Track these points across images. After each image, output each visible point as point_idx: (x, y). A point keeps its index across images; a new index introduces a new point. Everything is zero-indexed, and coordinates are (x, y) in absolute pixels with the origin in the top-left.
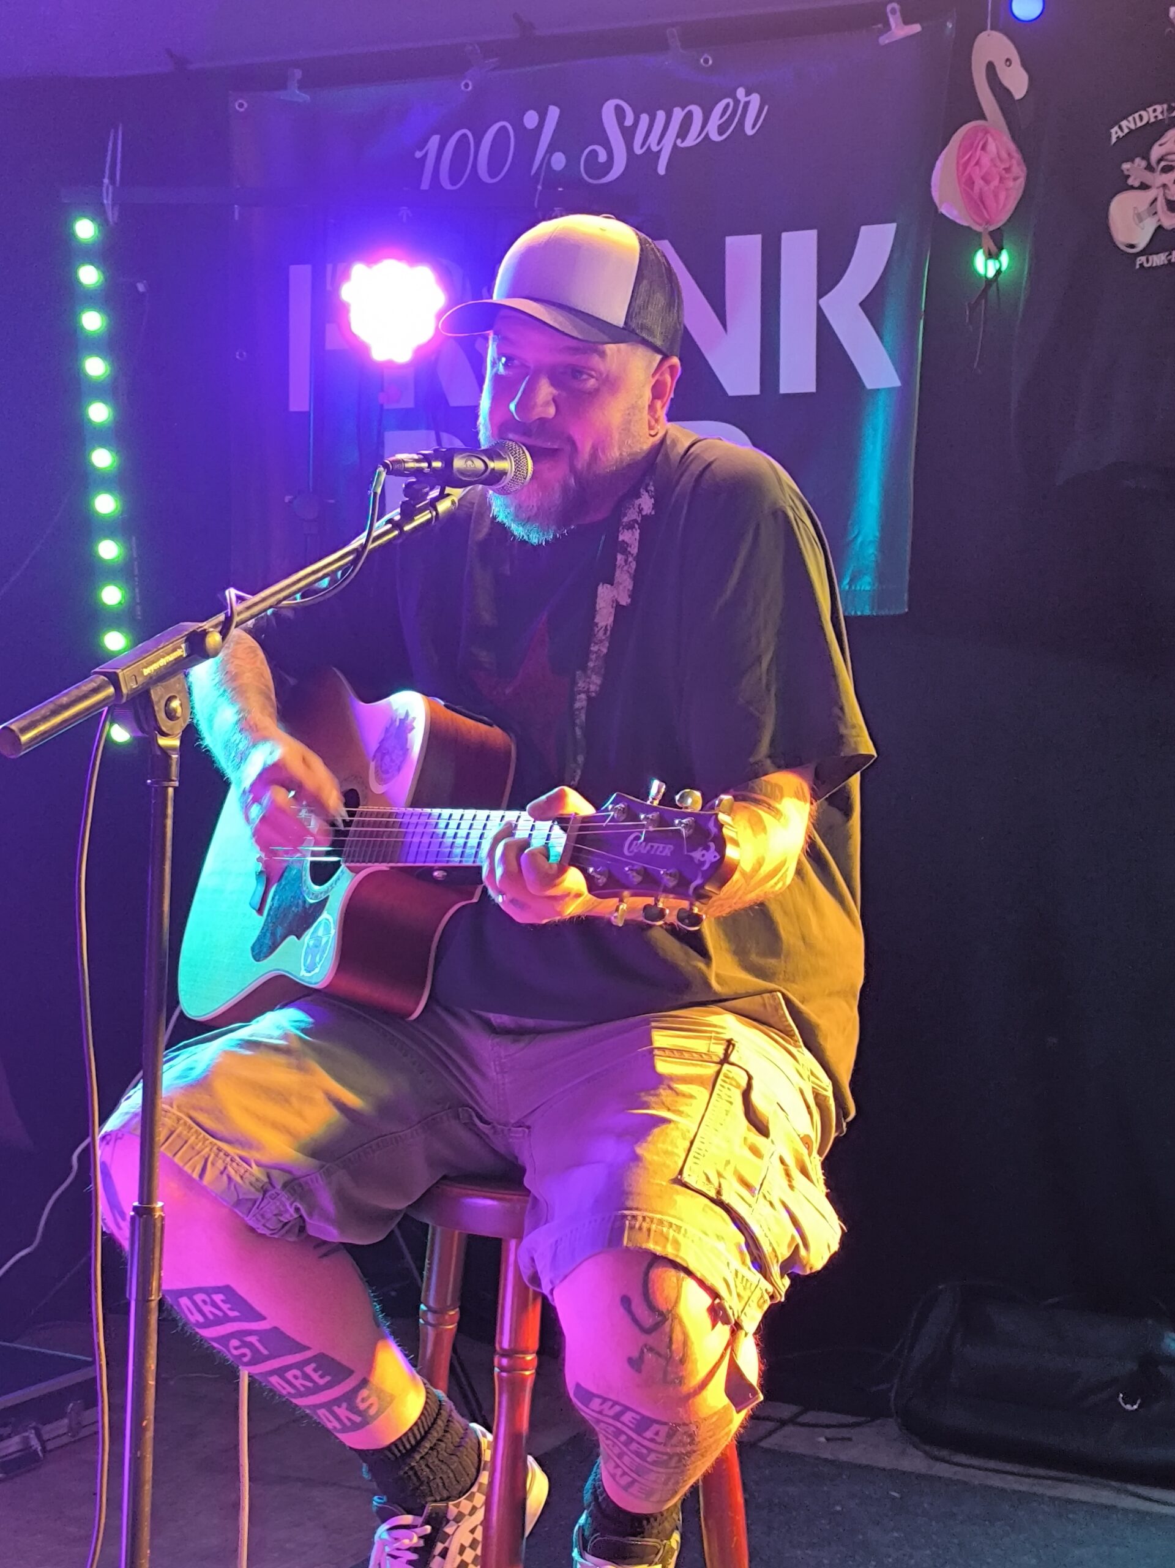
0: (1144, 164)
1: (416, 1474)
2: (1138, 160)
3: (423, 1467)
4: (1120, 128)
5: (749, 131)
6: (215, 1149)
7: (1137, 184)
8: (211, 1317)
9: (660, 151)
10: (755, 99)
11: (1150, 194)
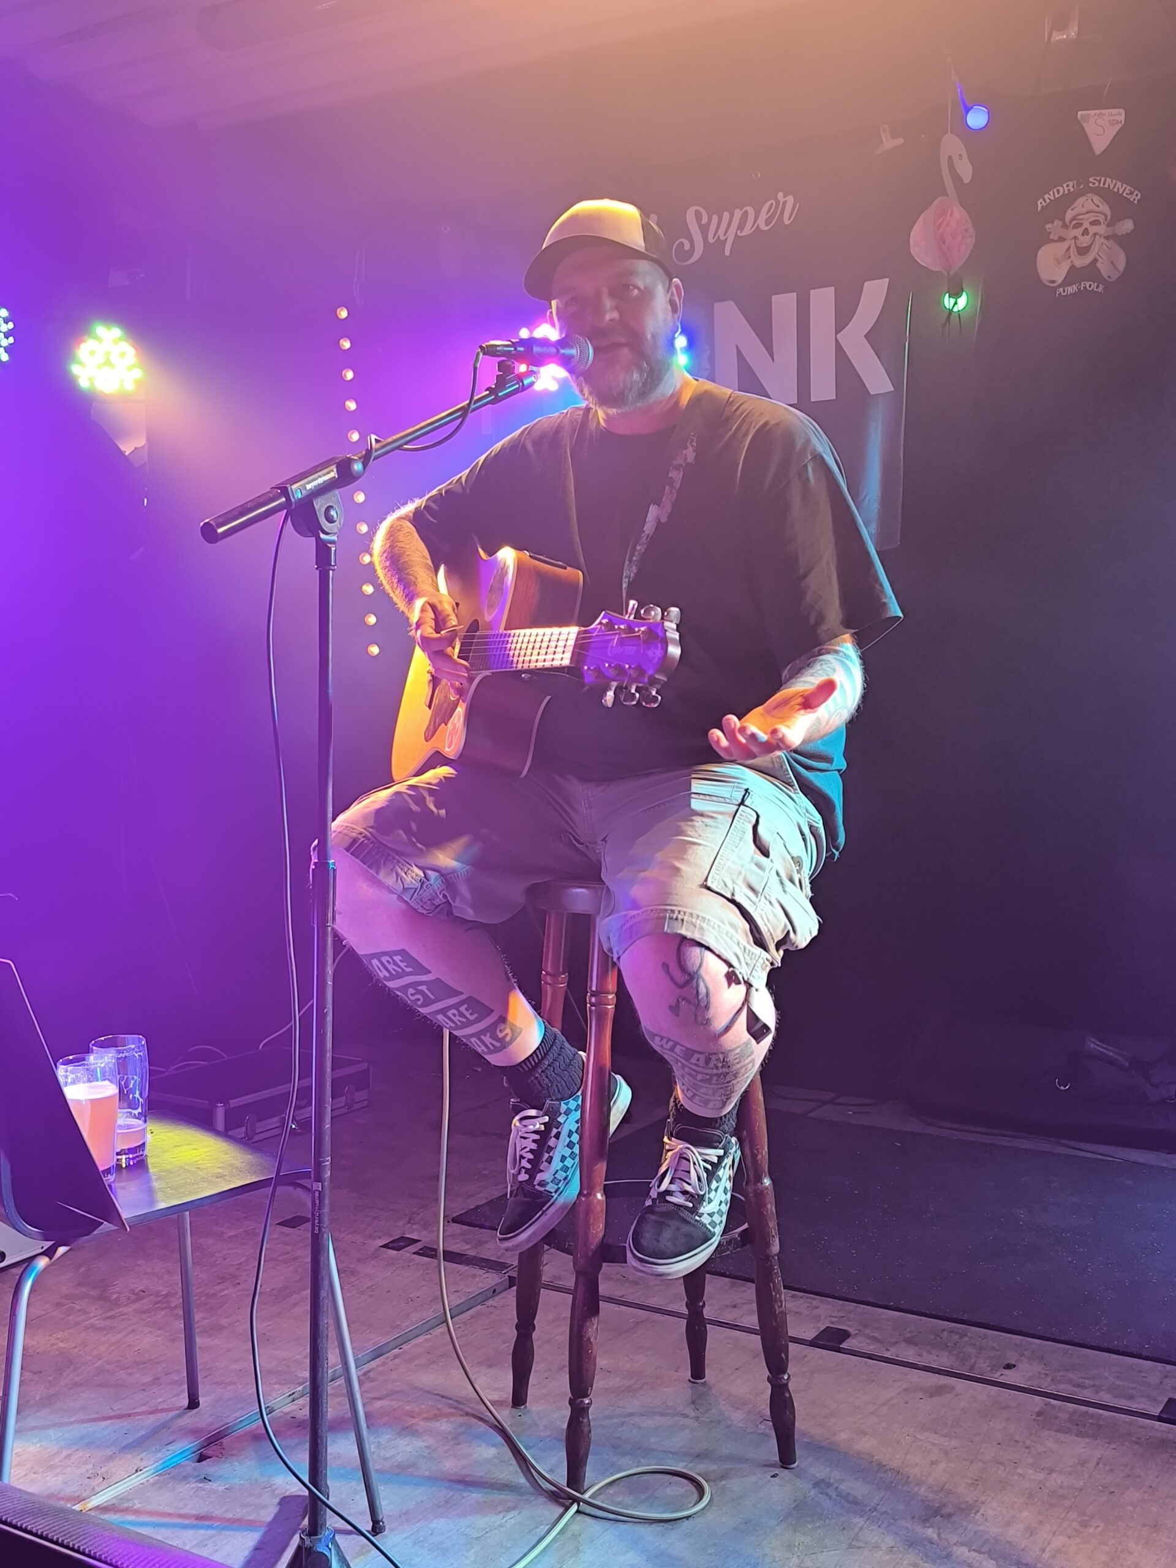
4: (1044, 200)
5: (787, 222)
7: (1056, 238)
9: (726, 240)
10: (790, 199)
11: (1065, 245)
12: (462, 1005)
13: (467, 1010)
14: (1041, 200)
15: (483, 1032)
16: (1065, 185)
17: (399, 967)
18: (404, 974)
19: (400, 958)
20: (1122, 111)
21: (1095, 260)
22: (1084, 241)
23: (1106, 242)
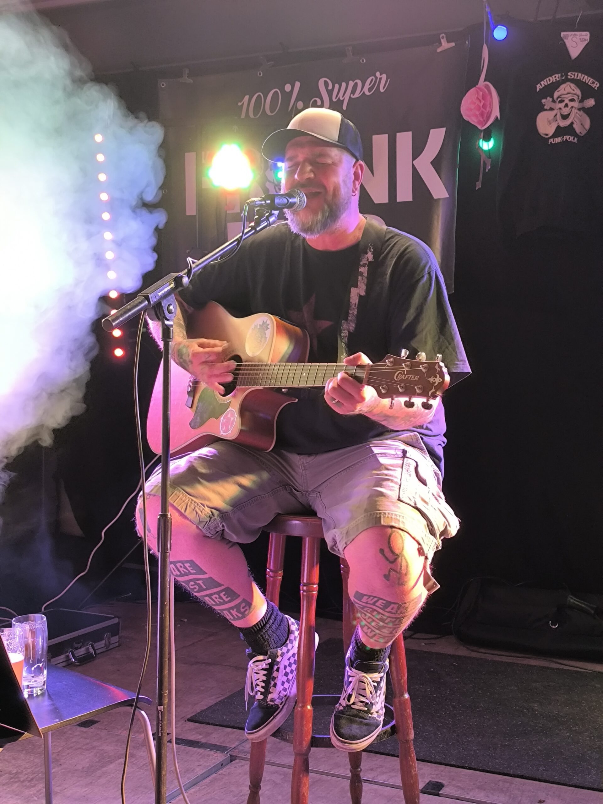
0: (551, 99)
1: (263, 638)
2: (548, 98)
3: (266, 635)
4: (541, 84)
5: (382, 90)
6: (190, 500)
7: (548, 108)
8: (183, 573)
9: (344, 100)
10: (384, 76)
11: (553, 113)
12: (222, 592)
13: (224, 595)
14: (539, 85)
15: (232, 608)
16: (553, 77)
17: (187, 569)
18: (190, 573)
19: (189, 564)
20: (588, 33)
21: (572, 123)
22: (566, 111)
23: (578, 112)
